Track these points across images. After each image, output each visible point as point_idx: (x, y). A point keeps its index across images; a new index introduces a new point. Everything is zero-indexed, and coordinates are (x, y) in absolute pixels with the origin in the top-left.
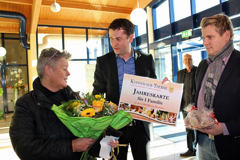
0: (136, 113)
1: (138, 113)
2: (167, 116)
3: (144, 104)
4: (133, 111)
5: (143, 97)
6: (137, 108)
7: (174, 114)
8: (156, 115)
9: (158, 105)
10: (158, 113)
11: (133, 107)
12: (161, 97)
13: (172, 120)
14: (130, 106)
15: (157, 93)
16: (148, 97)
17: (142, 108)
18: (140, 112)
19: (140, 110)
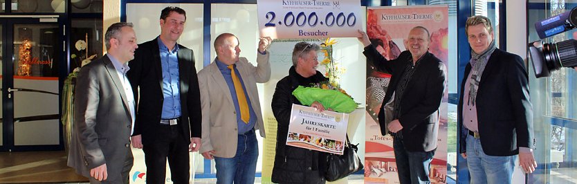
0: (305, 142)
1: (306, 142)
2: (334, 144)
3: (312, 133)
4: (302, 140)
5: (311, 126)
6: (306, 138)
7: (340, 143)
8: (324, 143)
9: (325, 134)
10: (325, 141)
11: (301, 136)
12: (328, 126)
13: (338, 149)
14: (298, 135)
15: (324, 122)
16: (315, 127)
17: (310, 137)
18: (309, 142)
19: (308, 139)
